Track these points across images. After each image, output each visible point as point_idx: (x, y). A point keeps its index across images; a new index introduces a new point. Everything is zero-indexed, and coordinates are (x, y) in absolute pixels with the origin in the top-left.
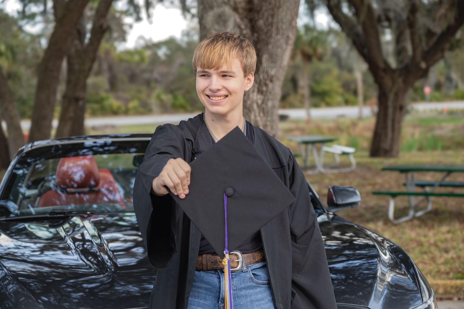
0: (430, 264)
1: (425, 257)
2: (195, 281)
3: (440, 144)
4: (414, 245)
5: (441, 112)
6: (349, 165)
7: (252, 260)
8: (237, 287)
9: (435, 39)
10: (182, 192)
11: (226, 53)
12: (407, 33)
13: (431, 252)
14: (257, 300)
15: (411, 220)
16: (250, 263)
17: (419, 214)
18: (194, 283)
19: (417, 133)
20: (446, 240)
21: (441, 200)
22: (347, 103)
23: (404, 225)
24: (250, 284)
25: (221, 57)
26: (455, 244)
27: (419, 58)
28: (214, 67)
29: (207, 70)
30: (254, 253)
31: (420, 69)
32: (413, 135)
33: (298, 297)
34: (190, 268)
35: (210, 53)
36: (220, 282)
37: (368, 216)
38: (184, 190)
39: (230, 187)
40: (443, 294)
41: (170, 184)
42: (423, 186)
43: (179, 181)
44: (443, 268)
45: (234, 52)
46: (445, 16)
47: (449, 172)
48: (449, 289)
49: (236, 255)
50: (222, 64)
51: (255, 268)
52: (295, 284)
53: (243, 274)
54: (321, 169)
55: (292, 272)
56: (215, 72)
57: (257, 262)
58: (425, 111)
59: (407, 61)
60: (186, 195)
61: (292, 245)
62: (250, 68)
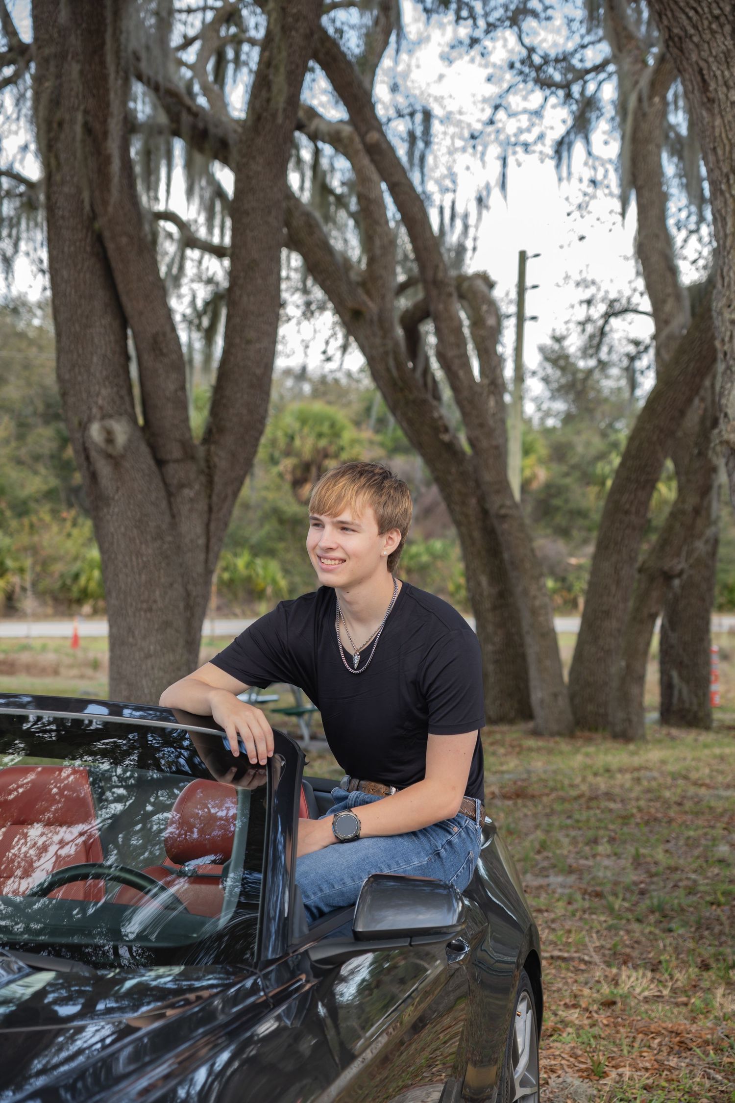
28: (328, 512)
29: (320, 517)
56: (330, 520)
62: (390, 522)
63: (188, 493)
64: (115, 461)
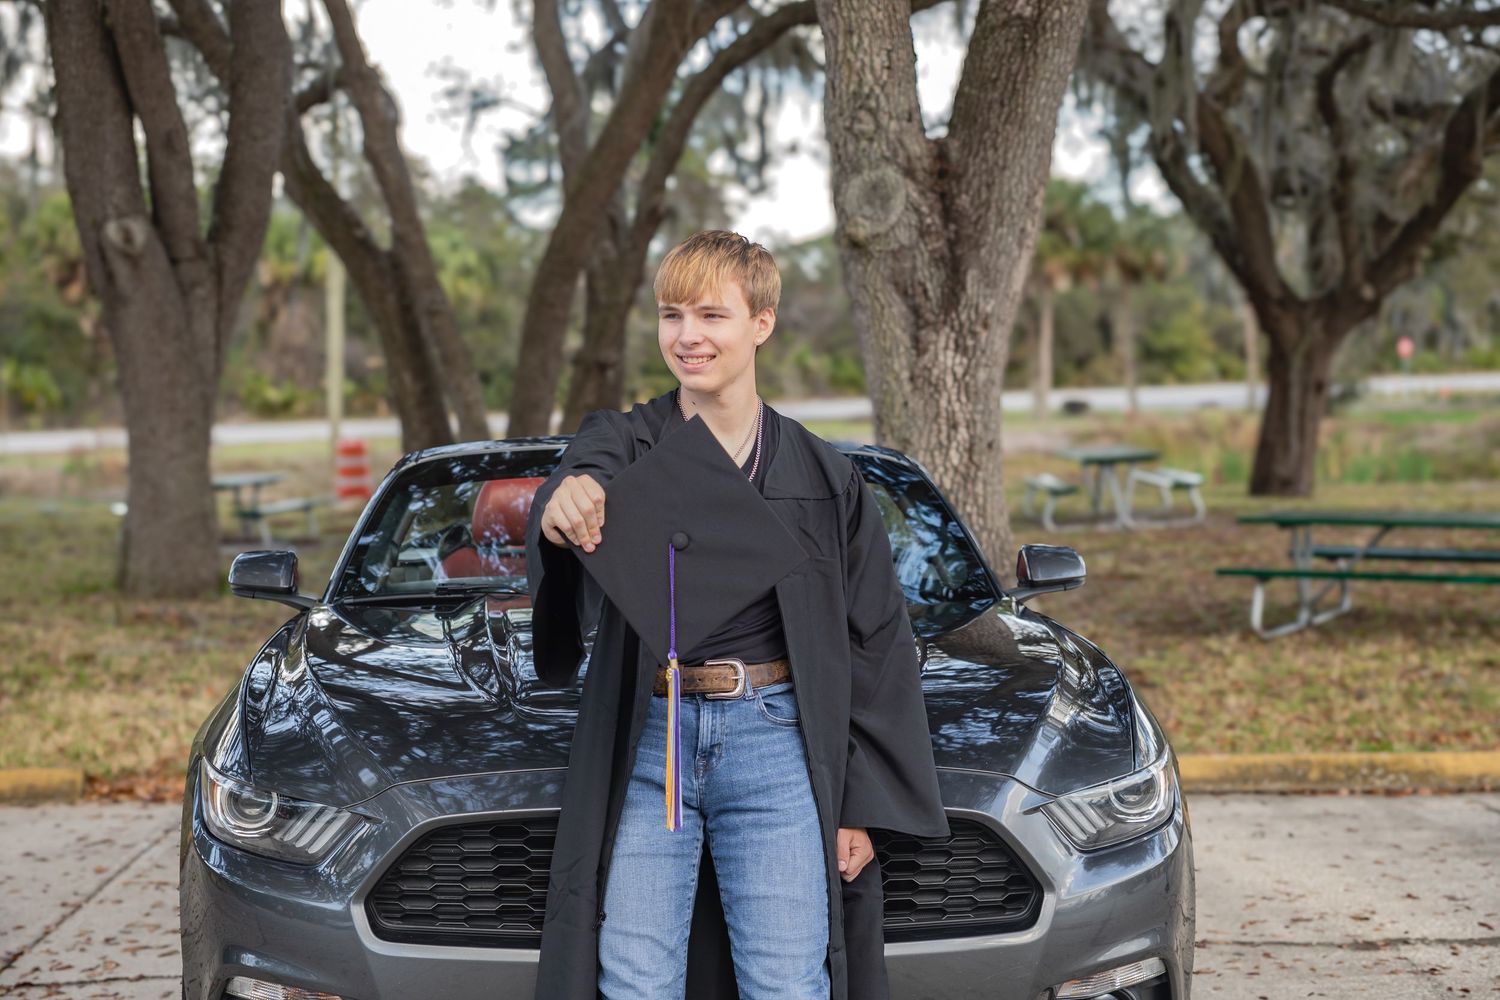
0: (1318, 724)
1: (1312, 708)
2: (650, 717)
3: (1428, 469)
4: (1294, 684)
5: (1433, 398)
6: (1190, 512)
7: (766, 677)
8: (731, 727)
9: (1395, 233)
10: (589, 540)
11: (710, 272)
12: (1331, 223)
13: (1327, 699)
14: (773, 756)
15: (1300, 632)
16: (762, 684)
17: (1321, 619)
18: (649, 721)
19: (1378, 445)
20: (1366, 674)
21: (1376, 588)
22: (1225, 375)
23: (1285, 641)
24: (759, 723)
25: (699, 279)
26: (1381, 682)
27: (1358, 276)
28: (685, 299)
29: (674, 305)
30: (772, 665)
31: (1359, 300)
32: (1367, 449)
33: (861, 753)
34: (640, 691)
35: (680, 272)
36: (698, 718)
37: (1210, 620)
38: (592, 536)
39: (682, 532)
40: (1317, 782)
41: (565, 525)
42: (1332, 557)
43: (582, 519)
44: (1342, 731)
45: (727, 270)
46: (1417, 184)
47: (1387, 525)
48: (1331, 771)
49: (732, 666)
50: (703, 292)
51: (772, 693)
52: (855, 727)
53: (746, 703)
54: (1126, 520)
55: (852, 702)
56: (690, 308)
57: (778, 682)
58: (1397, 395)
59: (1333, 282)
60: (597, 546)
61: (851, 648)
62: (762, 300)
63: (200, 292)
64: (133, 260)
